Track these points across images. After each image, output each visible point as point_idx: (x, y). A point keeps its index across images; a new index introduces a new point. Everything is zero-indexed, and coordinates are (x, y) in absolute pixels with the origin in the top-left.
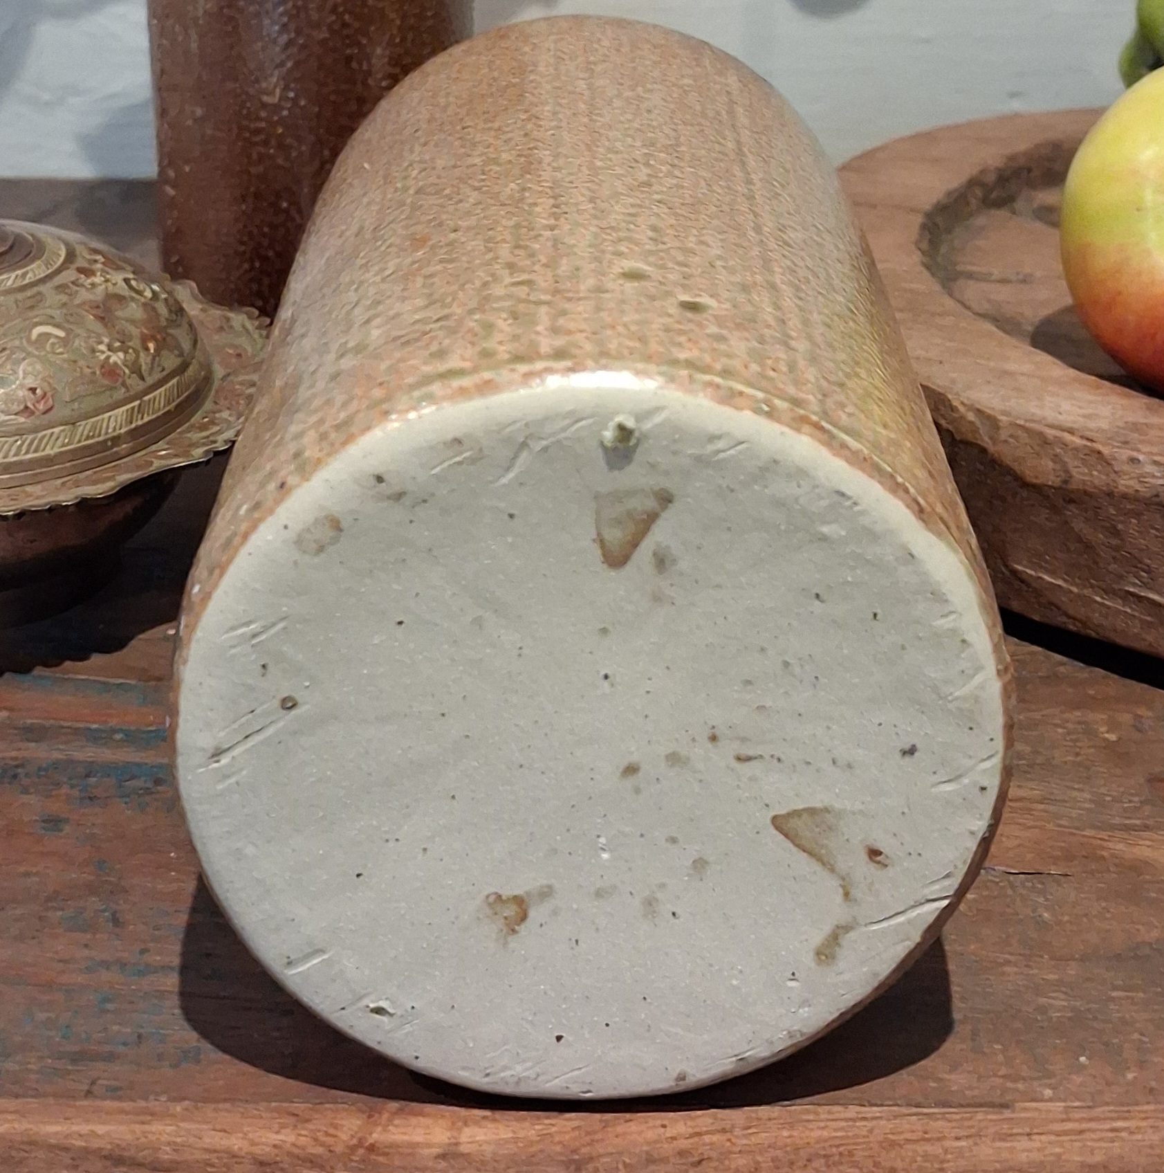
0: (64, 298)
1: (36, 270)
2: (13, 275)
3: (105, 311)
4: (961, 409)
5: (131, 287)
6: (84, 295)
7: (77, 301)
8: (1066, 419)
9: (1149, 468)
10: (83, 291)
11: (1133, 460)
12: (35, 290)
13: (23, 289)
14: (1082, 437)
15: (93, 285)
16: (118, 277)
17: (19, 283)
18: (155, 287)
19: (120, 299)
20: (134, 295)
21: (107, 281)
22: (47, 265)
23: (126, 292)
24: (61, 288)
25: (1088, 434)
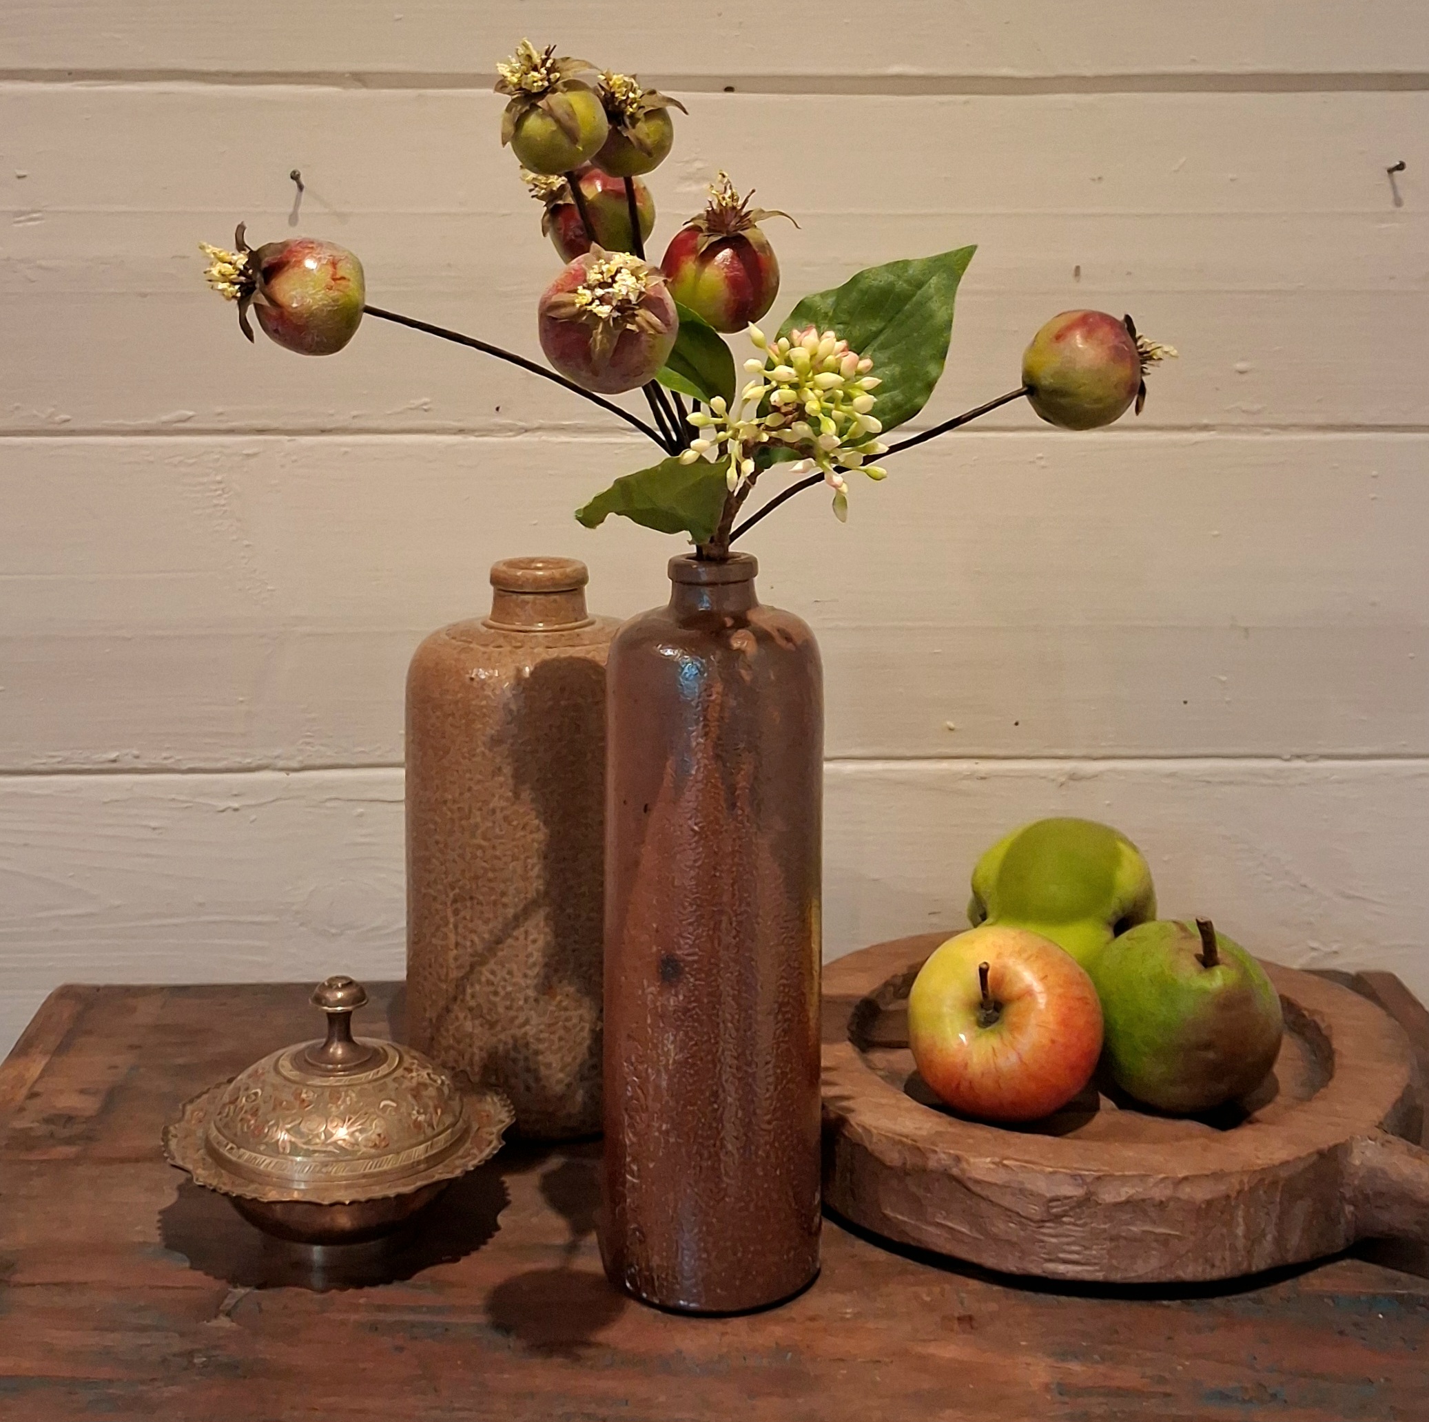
0: (396, 1085)
1: (384, 1069)
2: (372, 1073)
3: (417, 1092)
4: (856, 1126)
5: (431, 1079)
6: (406, 1084)
7: (404, 1086)
8: (905, 1131)
9: (943, 1156)
10: (406, 1081)
11: (935, 1152)
12: (382, 1081)
13: (376, 1080)
14: (912, 1140)
15: (412, 1077)
16: (424, 1073)
17: (375, 1077)
18: (443, 1077)
19: (425, 1086)
20: (431, 1082)
21: (418, 1075)
22: (389, 1066)
23: (428, 1081)
24: (395, 1080)
25: (915, 1138)
